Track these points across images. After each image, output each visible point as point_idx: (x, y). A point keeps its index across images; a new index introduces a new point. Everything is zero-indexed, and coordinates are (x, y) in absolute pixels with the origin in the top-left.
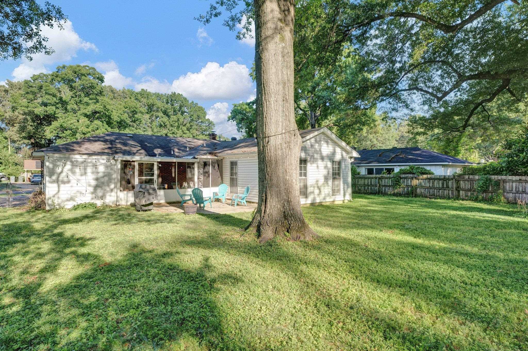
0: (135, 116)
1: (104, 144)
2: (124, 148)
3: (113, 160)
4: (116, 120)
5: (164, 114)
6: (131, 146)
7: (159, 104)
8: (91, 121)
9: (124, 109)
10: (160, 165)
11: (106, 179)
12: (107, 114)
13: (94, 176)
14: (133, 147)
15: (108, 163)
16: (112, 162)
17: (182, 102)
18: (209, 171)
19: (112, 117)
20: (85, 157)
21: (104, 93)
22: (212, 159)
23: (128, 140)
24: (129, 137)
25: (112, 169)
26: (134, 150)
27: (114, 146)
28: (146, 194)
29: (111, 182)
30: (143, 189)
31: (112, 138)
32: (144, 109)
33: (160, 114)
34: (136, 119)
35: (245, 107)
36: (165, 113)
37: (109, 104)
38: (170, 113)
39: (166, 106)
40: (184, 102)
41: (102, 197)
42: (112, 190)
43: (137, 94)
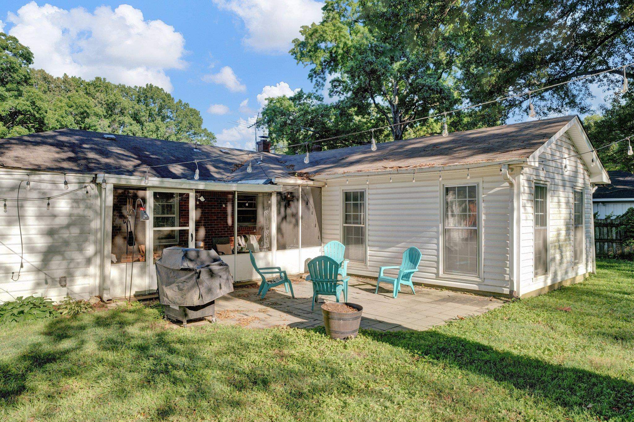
0: (87, 120)
1: (58, 150)
2: (104, 160)
3: (93, 185)
4: (54, 126)
5: (134, 120)
6: (119, 157)
7: (125, 102)
8: (8, 128)
9: (67, 108)
10: (202, 199)
11: (75, 231)
12: (37, 116)
13: (43, 225)
14: (122, 159)
15: (81, 193)
16: (89, 188)
17: (164, 101)
18: (297, 213)
19: (46, 122)
20: (18, 175)
21: (32, 81)
22: (303, 186)
23: (108, 145)
24: (108, 139)
25: (89, 207)
26: (129, 164)
27: (81, 155)
28: (204, 276)
29: (86, 240)
30: (191, 260)
31: (74, 139)
32: (101, 110)
33: (127, 119)
34: (88, 126)
35: (287, 103)
36: (136, 118)
37: (41, 99)
38: (144, 118)
39: (137, 107)
40: (167, 101)
41: (63, 282)
42: (89, 261)
43: (89, 85)
